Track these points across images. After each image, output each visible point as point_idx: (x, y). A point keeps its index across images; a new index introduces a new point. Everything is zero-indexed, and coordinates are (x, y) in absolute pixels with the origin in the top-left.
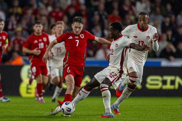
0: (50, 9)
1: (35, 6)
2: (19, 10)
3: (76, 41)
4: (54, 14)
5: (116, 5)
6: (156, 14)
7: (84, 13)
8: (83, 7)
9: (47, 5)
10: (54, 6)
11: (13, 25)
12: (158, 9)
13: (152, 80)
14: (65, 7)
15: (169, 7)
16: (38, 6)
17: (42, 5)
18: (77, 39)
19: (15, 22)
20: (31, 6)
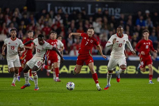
0: (43, 26)
1: (34, 25)
2: (25, 27)
3: (87, 42)
4: (45, 29)
5: (81, 24)
6: (105, 29)
7: (62, 29)
8: (62, 26)
9: (41, 24)
10: (45, 25)
11: (21, 36)
12: (106, 27)
13: (103, 68)
14: (51, 25)
15: (112, 25)
16: (36, 25)
17: (38, 24)
18: (88, 41)
19: (22, 34)
20: (31, 25)
